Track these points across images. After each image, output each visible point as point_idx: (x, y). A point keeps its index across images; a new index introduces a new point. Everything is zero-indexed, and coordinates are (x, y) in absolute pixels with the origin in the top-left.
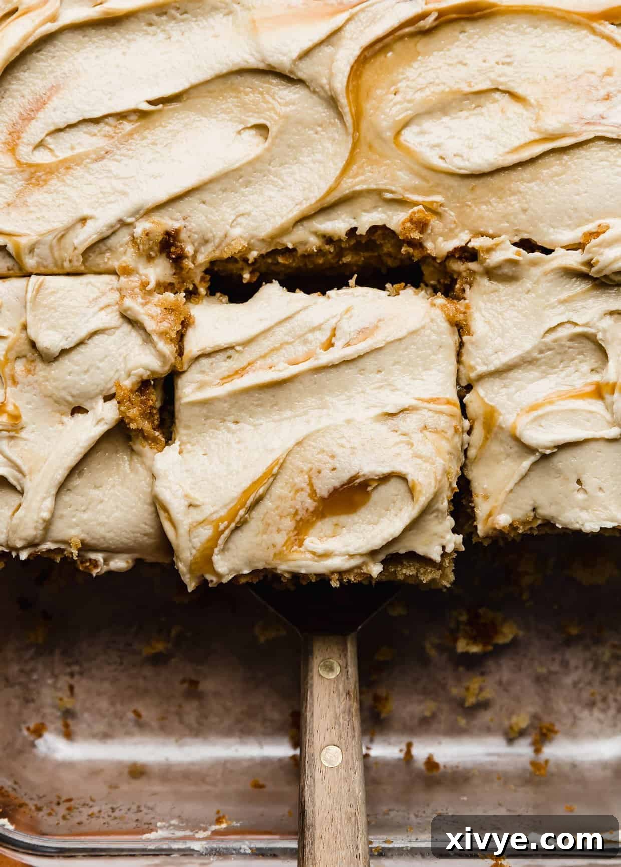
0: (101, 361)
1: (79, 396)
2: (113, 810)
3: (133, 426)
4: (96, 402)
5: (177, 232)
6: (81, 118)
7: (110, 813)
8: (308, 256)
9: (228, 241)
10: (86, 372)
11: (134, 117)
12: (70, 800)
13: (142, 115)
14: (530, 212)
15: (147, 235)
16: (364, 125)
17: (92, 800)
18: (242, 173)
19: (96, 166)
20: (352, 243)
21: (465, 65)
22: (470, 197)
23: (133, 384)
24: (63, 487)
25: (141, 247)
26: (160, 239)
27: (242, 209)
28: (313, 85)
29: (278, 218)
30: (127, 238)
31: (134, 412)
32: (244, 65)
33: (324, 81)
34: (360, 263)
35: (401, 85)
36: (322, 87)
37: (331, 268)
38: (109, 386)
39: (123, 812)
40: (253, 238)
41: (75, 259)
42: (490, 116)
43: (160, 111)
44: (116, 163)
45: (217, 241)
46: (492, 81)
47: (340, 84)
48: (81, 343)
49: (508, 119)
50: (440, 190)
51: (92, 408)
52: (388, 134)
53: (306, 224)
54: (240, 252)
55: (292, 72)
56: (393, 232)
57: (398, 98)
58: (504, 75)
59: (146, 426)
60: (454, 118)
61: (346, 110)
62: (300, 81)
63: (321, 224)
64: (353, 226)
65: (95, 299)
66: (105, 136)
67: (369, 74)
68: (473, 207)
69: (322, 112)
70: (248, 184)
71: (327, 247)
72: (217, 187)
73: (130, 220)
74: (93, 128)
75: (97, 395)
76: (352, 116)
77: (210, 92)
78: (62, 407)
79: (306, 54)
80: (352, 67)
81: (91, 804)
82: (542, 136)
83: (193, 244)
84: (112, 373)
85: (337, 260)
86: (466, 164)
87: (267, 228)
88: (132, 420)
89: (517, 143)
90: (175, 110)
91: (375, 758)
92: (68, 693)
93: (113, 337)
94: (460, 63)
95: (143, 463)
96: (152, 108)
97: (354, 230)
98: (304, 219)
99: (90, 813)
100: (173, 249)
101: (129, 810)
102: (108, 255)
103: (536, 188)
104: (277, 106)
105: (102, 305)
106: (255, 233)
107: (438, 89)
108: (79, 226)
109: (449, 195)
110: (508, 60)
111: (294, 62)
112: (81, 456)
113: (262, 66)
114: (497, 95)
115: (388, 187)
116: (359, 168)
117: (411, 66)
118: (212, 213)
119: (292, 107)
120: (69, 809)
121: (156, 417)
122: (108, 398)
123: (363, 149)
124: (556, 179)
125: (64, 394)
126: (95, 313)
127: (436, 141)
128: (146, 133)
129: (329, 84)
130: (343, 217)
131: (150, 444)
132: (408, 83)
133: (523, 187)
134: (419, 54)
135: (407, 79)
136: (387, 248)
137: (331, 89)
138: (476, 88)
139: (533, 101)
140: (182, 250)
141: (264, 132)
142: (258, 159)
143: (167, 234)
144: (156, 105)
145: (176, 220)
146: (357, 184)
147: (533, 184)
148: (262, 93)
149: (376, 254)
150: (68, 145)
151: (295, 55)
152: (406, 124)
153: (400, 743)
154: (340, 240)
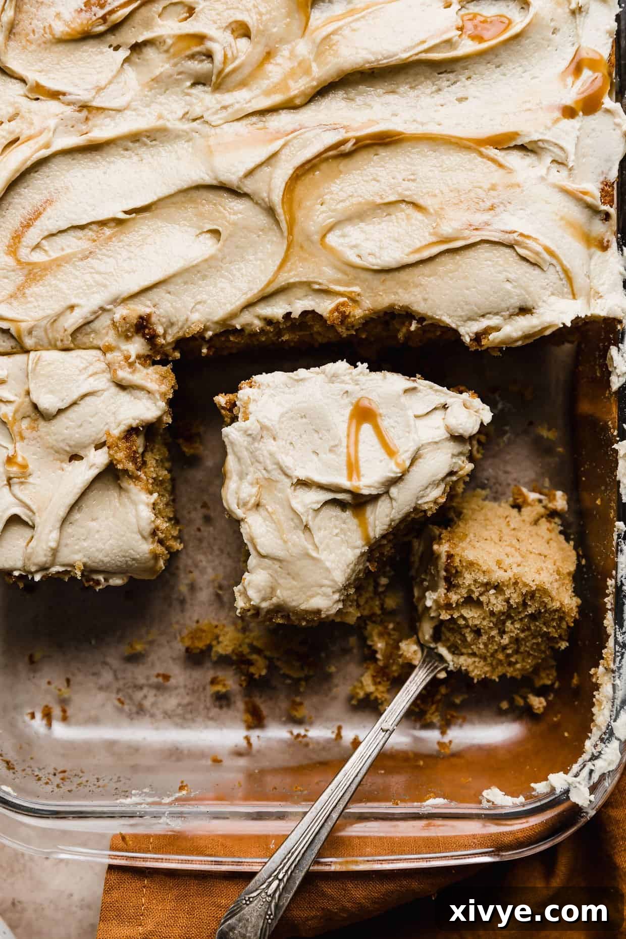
0: (92, 417)
1: (75, 446)
2: (98, 780)
3: (120, 467)
4: (89, 451)
5: (149, 316)
6: (70, 225)
7: (96, 783)
8: (254, 335)
9: (189, 323)
10: (81, 426)
11: (113, 224)
12: (64, 772)
13: (119, 222)
14: (430, 302)
15: (124, 319)
16: (296, 230)
17: (83, 772)
18: (199, 268)
19: (80, 263)
20: (289, 324)
21: (378, 181)
22: (381, 288)
23: (120, 433)
24: (65, 521)
25: (120, 329)
26: (135, 321)
27: (199, 298)
28: (256, 198)
29: (228, 305)
30: (109, 322)
31: (120, 455)
32: (200, 182)
33: (265, 195)
34: (296, 340)
35: (327, 197)
36: (263, 200)
37: (273, 343)
38: (100, 436)
39: (106, 781)
40: (208, 321)
41: (65, 339)
42: (398, 222)
43: (133, 219)
44: (98, 261)
45: (180, 324)
46: (399, 194)
47: (277, 197)
48: (75, 403)
49: (412, 225)
50: (358, 282)
51: (86, 456)
52: (316, 237)
53: (251, 309)
54: (198, 332)
55: (239, 188)
56: (321, 316)
57: (324, 208)
58: (408, 189)
59: (130, 466)
60: (369, 224)
61: (282, 218)
62: (246, 195)
63: (263, 309)
64: (288, 311)
65: (86, 368)
66: (89, 240)
67: (300, 189)
68: (384, 296)
69: (262, 219)
70: (204, 277)
71: (268, 328)
72: (179, 280)
73: (108, 307)
74: (80, 233)
75: (89, 445)
76: (287, 223)
77: (173, 203)
78: (62, 457)
79: (250, 173)
80: (287, 184)
81: (81, 774)
82: (439, 239)
83: (162, 324)
84: (102, 426)
85: (276, 338)
86: (379, 261)
87: (219, 314)
88: (119, 462)
89: (418, 245)
90: (145, 218)
91: (311, 738)
92: (65, 684)
93: (102, 398)
94: (374, 179)
95: (129, 498)
96: (128, 216)
97: (289, 314)
98: (249, 305)
99: (79, 782)
100: (147, 331)
101: (111, 780)
102: (92, 335)
103: (434, 282)
104: (227, 215)
105: (90, 373)
106: (210, 317)
107: (354, 200)
108: (68, 312)
109: (365, 286)
110: (412, 177)
111: (240, 179)
112: (78, 496)
113: (214, 183)
114: (403, 206)
115: (316, 280)
116: (292, 264)
117: (335, 183)
118: (175, 301)
119: (240, 216)
120: (62, 779)
121: (139, 460)
122: (98, 447)
123: (296, 249)
124: (450, 275)
125: (62, 445)
126: (86, 379)
127: (354, 243)
128: (122, 237)
129: (269, 197)
130: (281, 303)
131: (134, 482)
132: (333, 196)
133: (424, 281)
134: (341, 172)
135: (331, 193)
136: (317, 328)
137: (270, 201)
138: (386, 200)
139: (432, 211)
140: (154, 331)
141: (217, 236)
142: (212, 257)
143: (141, 317)
144: (130, 214)
145: (149, 307)
146: (291, 278)
147: (432, 278)
148: (215, 204)
149: (308, 333)
150: (59, 247)
151: (241, 174)
152: (331, 229)
153: (333, 726)
154: (278, 322)
